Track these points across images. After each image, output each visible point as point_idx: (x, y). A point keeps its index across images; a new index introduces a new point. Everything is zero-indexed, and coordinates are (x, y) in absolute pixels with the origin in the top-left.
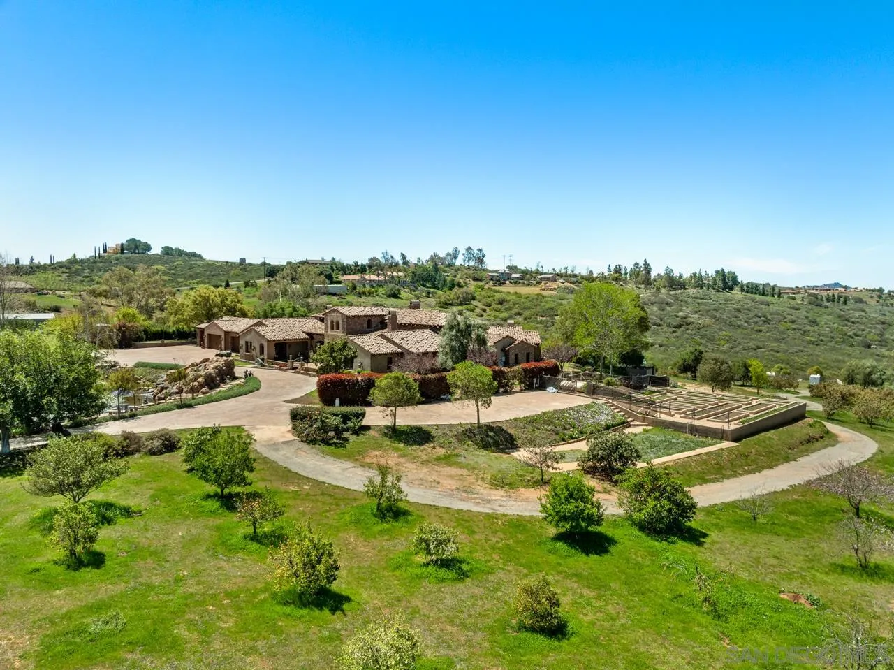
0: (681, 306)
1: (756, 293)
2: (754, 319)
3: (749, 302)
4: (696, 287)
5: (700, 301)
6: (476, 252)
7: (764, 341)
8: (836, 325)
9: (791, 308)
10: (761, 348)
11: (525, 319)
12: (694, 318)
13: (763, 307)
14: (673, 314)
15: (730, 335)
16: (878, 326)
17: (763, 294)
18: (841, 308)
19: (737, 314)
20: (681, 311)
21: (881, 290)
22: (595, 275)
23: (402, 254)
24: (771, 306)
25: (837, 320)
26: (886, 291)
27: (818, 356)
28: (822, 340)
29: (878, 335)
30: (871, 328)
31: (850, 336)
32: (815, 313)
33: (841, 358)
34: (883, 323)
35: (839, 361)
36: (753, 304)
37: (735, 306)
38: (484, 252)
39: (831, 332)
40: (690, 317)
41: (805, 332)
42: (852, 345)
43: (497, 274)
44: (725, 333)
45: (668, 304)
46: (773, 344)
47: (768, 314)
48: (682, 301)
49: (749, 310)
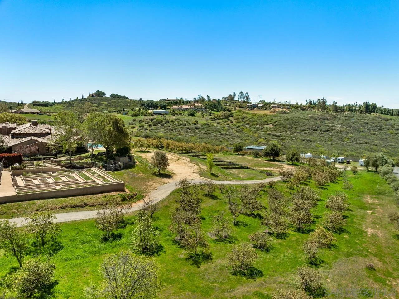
0: (335, 120)
2: (374, 128)
3: (377, 119)
4: (349, 111)
5: (347, 118)
6: (245, 94)
7: (372, 140)
11: (250, 126)
12: (337, 127)
13: (383, 122)
14: (327, 125)
15: (353, 136)
19: (364, 125)
20: (333, 123)
22: (299, 105)
23: (207, 95)
36: (378, 120)
38: (249, 94)
43: (251, 105)
44: (351, 135)
45: (327, 119)
46: (376, 141)
47: (384, 125)
48: (337, 118)
49: (373, 123)
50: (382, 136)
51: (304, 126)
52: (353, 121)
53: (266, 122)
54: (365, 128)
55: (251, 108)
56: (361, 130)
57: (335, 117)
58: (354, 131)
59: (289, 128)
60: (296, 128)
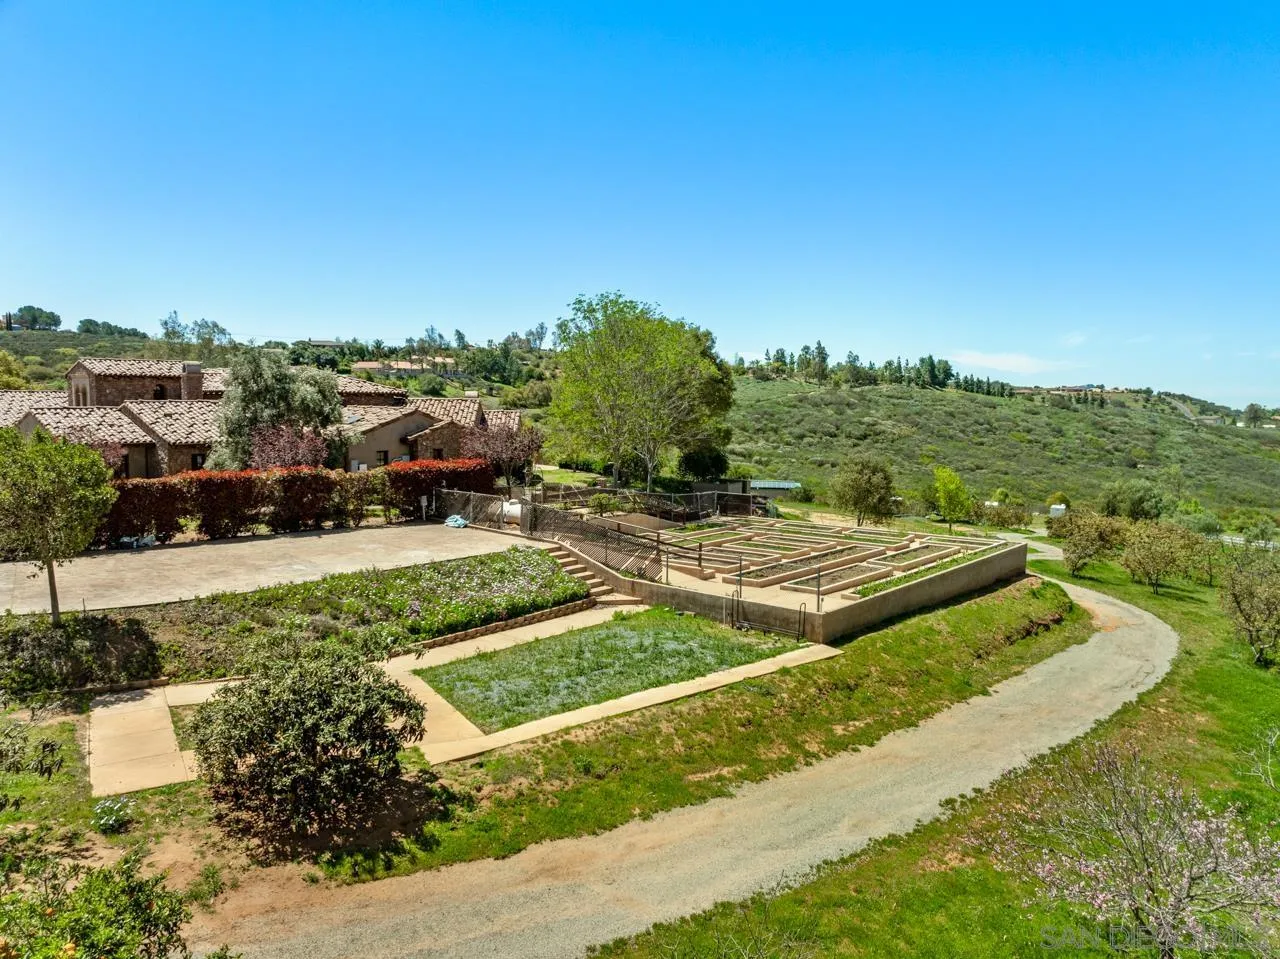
0: (869, 408)
1: (977, 392)
3: (968, 403)
4: (891, 381)
5: (896, 401)
8: (1089, 436)
9: (1026, 412)
10: (982, 469)
12: (887, 425)
13: (987, 409)
14: (855, 420)
15: (938, 449)
16: (1146, 437)
17: (989, 393)
18: (1096, 411)
19: (948, 419)
20: (868, 415)
21: (1148, 392)
22: (747, 365)
23: (457, 332)
24: (999, 408)
25: (1090, 429)
26: (1155, 393)
27: (1063, 479)
28: (1069, 458)
29: (1147, 449)
30: (1138, 440)
31: (1108, 451)
32: (1060, 418)
33: (1095, 481)
34: (1154, 433)
35: (1092, 486)
36: (973, 405)
37: (945, 409)
39: (1083, 446)
40: (881, 424)
41: (1045, 446)
42: (1111, 464)
45: (851, 406)
46: (999, 463)
47: (993, 420)
48: (870, 401)
49: (966, 414)
51: (798, 423)
52: (917, 409)
59: (758, 430)
60: (775, 431)
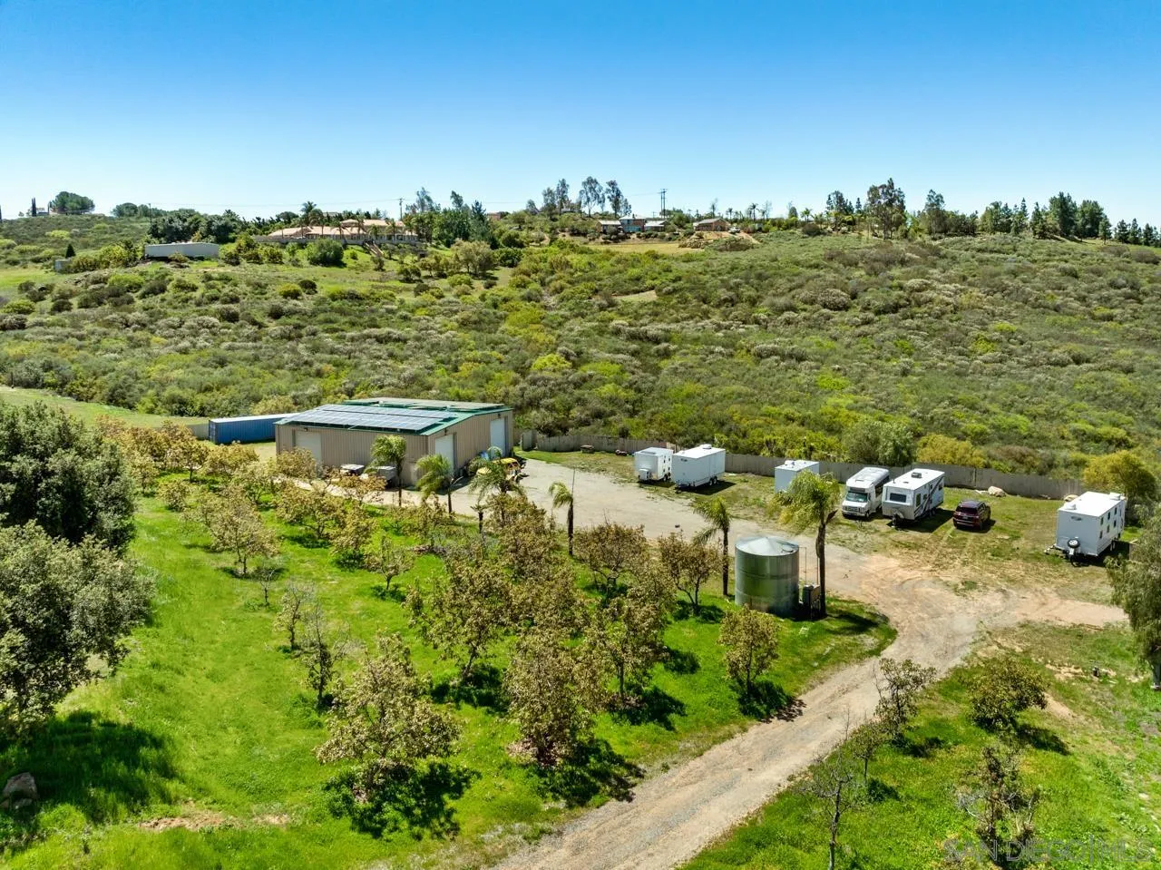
0: (934, 266)
2: (1105, 293)
5: (987, 255)
6: (605, 187)
7: (1105, 344)
15: (1014, 328)
36: (1117, 259)
38: (620, 186)
43: (618, 223)
44: (1006, 324)
45: (903, 262)
46: (1122, 351)
47: (1144, 281)
49: (1098, 273)
50: (1147, 327)
51: (792, 289)
52: (1012, 266)
53: (638, 279)
54: (1067, 295)
55: (616, 233)
56: (1050, 302)
57: (936, 252)
58: (1017, 307)
59: (724, 301)
60: (753, 301)
